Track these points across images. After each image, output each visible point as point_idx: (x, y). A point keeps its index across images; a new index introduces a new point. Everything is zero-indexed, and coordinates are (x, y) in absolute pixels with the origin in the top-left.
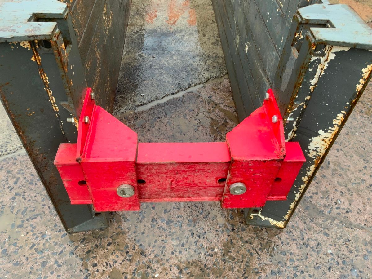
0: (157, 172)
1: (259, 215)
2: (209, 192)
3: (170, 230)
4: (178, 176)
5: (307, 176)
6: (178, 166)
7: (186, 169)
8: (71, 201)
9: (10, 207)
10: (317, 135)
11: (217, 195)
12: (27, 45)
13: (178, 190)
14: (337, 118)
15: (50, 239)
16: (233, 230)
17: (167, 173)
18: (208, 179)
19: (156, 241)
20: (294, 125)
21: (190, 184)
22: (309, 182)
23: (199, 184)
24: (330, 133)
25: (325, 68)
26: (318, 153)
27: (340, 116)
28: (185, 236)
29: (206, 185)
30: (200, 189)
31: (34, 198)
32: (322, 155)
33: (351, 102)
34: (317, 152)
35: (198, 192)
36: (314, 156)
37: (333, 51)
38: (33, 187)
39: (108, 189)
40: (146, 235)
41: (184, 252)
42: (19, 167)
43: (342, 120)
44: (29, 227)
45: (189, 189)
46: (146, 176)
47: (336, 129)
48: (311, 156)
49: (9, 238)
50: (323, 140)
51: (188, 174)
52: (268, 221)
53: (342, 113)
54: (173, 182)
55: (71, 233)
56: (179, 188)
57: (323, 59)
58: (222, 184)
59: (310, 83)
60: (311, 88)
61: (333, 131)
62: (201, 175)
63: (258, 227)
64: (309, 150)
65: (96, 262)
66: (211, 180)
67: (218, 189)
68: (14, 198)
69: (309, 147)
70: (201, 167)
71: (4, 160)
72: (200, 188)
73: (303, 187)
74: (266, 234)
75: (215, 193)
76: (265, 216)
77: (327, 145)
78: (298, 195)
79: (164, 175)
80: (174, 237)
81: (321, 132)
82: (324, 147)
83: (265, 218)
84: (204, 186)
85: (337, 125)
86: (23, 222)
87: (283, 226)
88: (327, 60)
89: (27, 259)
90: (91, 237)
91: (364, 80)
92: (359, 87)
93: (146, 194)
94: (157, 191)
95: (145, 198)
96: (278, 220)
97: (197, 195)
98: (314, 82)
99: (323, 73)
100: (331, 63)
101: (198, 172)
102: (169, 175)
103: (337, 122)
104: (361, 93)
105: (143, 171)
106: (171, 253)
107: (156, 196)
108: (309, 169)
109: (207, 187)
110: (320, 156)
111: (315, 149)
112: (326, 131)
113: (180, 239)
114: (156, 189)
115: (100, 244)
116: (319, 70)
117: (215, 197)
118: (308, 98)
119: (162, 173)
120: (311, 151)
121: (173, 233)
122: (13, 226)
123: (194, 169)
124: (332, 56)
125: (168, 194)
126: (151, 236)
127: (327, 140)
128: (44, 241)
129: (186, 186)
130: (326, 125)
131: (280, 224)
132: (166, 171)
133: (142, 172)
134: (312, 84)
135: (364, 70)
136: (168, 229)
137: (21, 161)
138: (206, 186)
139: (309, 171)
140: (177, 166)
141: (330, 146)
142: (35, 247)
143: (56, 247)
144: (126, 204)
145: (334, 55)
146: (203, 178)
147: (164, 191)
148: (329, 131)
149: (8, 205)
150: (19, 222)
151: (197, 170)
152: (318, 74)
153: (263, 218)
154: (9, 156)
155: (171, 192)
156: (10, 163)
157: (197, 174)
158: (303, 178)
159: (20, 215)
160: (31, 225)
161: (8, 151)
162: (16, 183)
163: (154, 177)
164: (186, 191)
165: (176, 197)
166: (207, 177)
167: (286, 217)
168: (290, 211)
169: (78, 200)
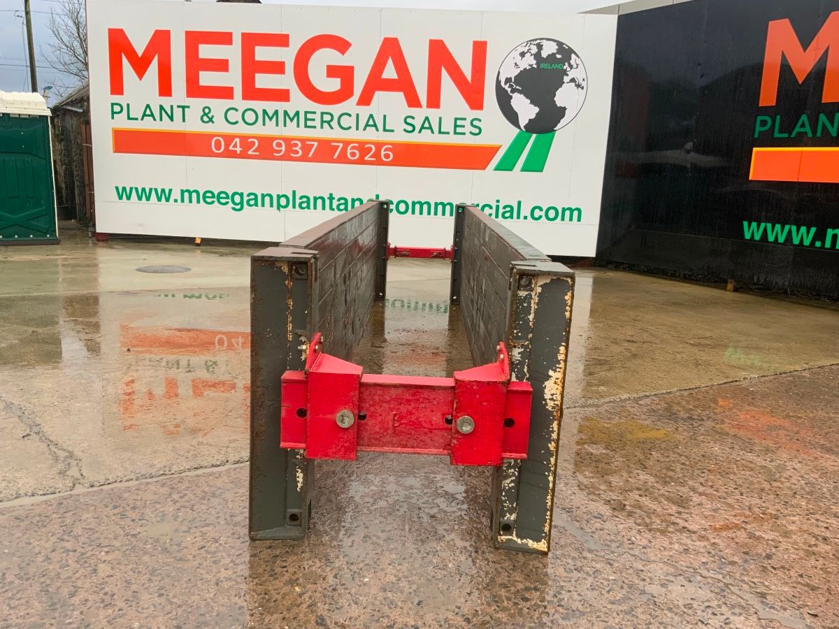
0: (380, 400)
1: (515, 538)
2: (436, 438)
3: (388, 546)
4: (401, 407)
5: (553, 440)
6: (403, 392)
7: (411, 398)
8: (282, 443)
9: (173, 516)
10: (549, 377)
11: (445, 446)
12: (285, 269)
13: (402, 432)
14: (560, 352)
15: (225, 543)
16: (476, 552)
17: (390, 401)
18: (434, 416)
19: (367, 554)
20: (525, 370)
21: (414, 423)
22: (557, 448)
23: (424, 425)
24: (559, 372)
25: (537, 301)
26: (556, 402)
27: (562, 349)
28: (409, 552)
29: (432, 425)
30: (426, 433)
31: (205, 511)
32: (558, 403)
33: (566, 332)
34: (554, 401)
35: (423, 438)
36: (553, 408)
37: (539, 284)
38: (205, 502)
39: (328, 416)
40: (355, 548)
41: (406, 565)
42: (187, 485)
43: (565, 353)
44: (198, 533)
45: (413, 432)
46: (367, 405)
47: (562, 365)
48: (550, 409)
49: (171, 539)
50: (555, 383)
51: (413, 405)
52: (527, 544)
53: (563, 346)
54: (396, 418)
55: (253, 539)
56: (402, 428)
57: (533, 294)
58: (449, 426)
59: (529, 319)
60: (531, 324)
61: (561, 368)
62: (425, 408)
63: (512, 551)
64: (545, 400)
65: (285, 564)
66: (437, 419)
67: (446, 434)
68: (178, 509)
69: (546, 397)
70: (426, 394)
71: (168, 479)
72: (426, 430)
73: (553, 460)
75: (443, 441)
76: (522, 539)
77: (560, 388)
78: (551, 478)
79: (386, 405)
81: (551, 373)
82: (558, 392)
83: (522, 541)
84: (430, 427)
85: (562, 360)
86: (190, 528)
87: (546, 550)
88: (536, 294)
89: (194, 557)
90: (281, 545)
91: (569, 306)
92: (567, 314)
93: (366, 438)
94: (377, 433)
95: (362, 445)
96: (538, 541)
97: (422, 444)
98: (531, 317)
99: (536, 307)
100: (540, 295)
101: (423, 403)
102: (392, 406)
103: (561, 357)
104: (570, 319)
105: (366, 397)
106: (387, 564)
107: (376, 443)
108: (553, 428)
109: (434, 429)
110: (557, 405)
111: (551, 397)
112: (555, 371)
113: (401, 554)
114: (377, 429)
115: (292, 551)
116: (532, 305)
117: (443, 449)
118: (531, 335)
119: (385, 402)
120: (548, 401)
121: (391, 549)
122: (176, 531)
123: (418, 397)
124: (539, 290)
125: (390, 440)
126: (361, 549)
127: (558, 381)
128: (217, 545)
129: (410, 425)
130: (553, 364)
131: (542, 546)
132: (388, 398)
133: (365, 399)
134: (531, 320)
135: (566, 298)
136: (385, 545)
137: (189, 481)
138: (433, 427)
139: (553, 432)
140: (401, 391)
141: (563, 387)
142: (206, 548)
143: (233, 550)
144: (342, 447)
145: (540, 288)
146: (428, 413)
147: (385, 433)
148: (558, 370)
149: (171, 514)
150: (185, 528)
151: (421, 400)
152: (533, 309)
153: (519, 541)
154: (172, 476)
155: (393, 437)
156: (176, 481)
157: (423, 405)
158: (550, 445)
159: (186, 523)
160: (200, 532)
161: (172, 472)
162: (181, 497)
163: (376, 407)
164: (409, 436)
165: (398, 447)
166: (432, 411)
167: (546, 528)
168: (548, 513)
169: (289, 442)
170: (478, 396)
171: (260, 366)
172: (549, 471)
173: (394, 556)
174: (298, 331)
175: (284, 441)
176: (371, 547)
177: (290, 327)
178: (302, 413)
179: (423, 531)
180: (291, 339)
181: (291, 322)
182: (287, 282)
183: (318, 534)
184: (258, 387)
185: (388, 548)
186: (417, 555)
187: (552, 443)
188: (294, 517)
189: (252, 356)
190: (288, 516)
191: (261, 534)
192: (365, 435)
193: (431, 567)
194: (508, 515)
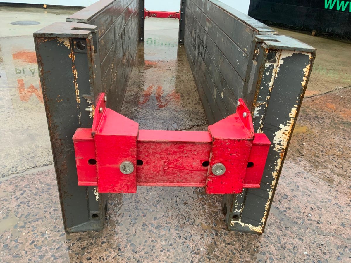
0: (153, 152)
1: (240, 222)
2: (195, 176)
3: (159, 233)
4: (170, 157)
5: (276, 171)
6: (171, 146)
7: (177, 150)
8: (79, 182)
9: (15, 212)
10: (279, 129)
11: (201, 181)
12: (68, 45)
13: (169, 173)
14: (292, 112)
15: (49, 237)
16: (217, 234)
17: (161, 153)
18: (194, 162)
19: (146, 241)
20: (260, 123)
21: (179, 167)
22: (278, 176)
23: (187, 168)
24: (288, 126)
25: (278, 71)
26: (282, 147)
27: (294, 110)
28: (173, 238)
29: (193, 168)
30: (188, 173)
31: (37, 206)
32: (285, 147)
33: (299, 97)
34: (281, 145)
35: (186, 176)
36: (279, 150)
37: (281, 58)
38: (37, 198)
39: (113, 166)
40: (137, 237)
41: (172, 251)
42: (26, 183)
43: (296, 113)
44: (31, 228)
45: (178, 173)
46: (144, 156)
47: (292, 121)
48: (277, 150)
49: (12, 235)
50: (284, 133)
51: (178, 155)
52: (248, 227)
53: (295, 107)
54: (166, 164)
55: (68, 233)
56: (170, 170)
57: (275, 65)
58: (206, 168)
59: (268, 85)
60: (270, 89)
61: (290, 123)
62: (188, 157)
63: (239, 233)
64: (274, 144)
65: (90, 256)
66: (196, 163)
67: (202, 174)
68: (19, 206)
69: (274, 142)
70: (189, 147)
71: (14, 178)
72: (188, 171)
73: (274, 183)
74: (246, 238)
75: (200, 178)
76: (245, 223)
77: (287, 138)
78: (270, 193)
79: (158, 156)
80: (163, 238)
81: (281, 126)
82: (285, 140)
83: (245, 225)
84: (191, 169)
85: (293, 118)
86: (25, 223)
87: (261, 232)
88: (278, 65)
89: (26, 253)
90: (87, 237)
91: (306, 77)
92: (303, 83)
93: (143, 177)
94: (151, 174)
95: (141, 182)
96: (256, 226)
97: (184, 180)
98: (271, 84)
99: (276, 76)
100: (281, 67)
101: (186, 153)
102: (162, 156)
103: (292, 115)
104: (305, 87)
105: (142, 150)
106: (160, 251)
107: (151, 180)
108: (277, 163)
109: (194, 170)
110: (283, 149)
111: (279, 143)
112: (285, 125)
113: (168, 240)
114: (151, 171)
115: (95, 243)
116: (273, 74)
117: (200, 183)
118: (268, 97)
119: (157, 153)
120: (276, 145)
121: (161, 236)
122: (16, 226)
123: (183, 150)
124: (281, 62)
125: (161, 178)
126: (142, 238)
127: (287, 133)
128: (43, 239)
129: (176, 168)
130: (285, 120)
131: (259, 229)
132: (160, 151)
133: (141, 152)
134: (270, 85)
135: (304, 70)
136: (157, 232)
137: (28, 179)
138: (193, 170)
139: (277, 165)
140: (169, 145)
141: (290, 137)
142: (35, 243)
143: (54, 244)
144: (125, 185)
145: (283, 61)
146: (190, 160)
147: (158, 174)
148: (288, 124)
149: (13, 211)
150: (22, 224)
151: (185, 152)
152: (273, 77)
153: (243, 225)
154: (18, 175)
155: (163, 176)
156: (19, 180)
157: (186, 155)
158: (273, 173)
159: (23, 218)
160: (32, 226)
161: (18, 171)
162: (22, 194)
163: (150, 157)
164: (175, 175)
165: (167, 182)
166: (193, 159)
167: (263, 220)
168: (266, 212)
169: (84, 181)
170: (229, 150)
171: (56, 125)
172: (270, 188)
173: (163, 243)
174: (84, 95)
175: (81, 181)
176: (148, 234)
177: (78, 92)
178: (93, 162)
179: (181, 217)
180: (80, 102)
181: (78, 89)
182: (70, 56)
183: (113, 225)
184: (56, 140)
185: (159, 234)
186: (179, 240)
187: (275, 172)
188: (95, 216)
189: (48, 118)
190: (91, 215)
191: (73, 229)
192: (143, 175)
193: (189, 252)
194: (237, 210)
